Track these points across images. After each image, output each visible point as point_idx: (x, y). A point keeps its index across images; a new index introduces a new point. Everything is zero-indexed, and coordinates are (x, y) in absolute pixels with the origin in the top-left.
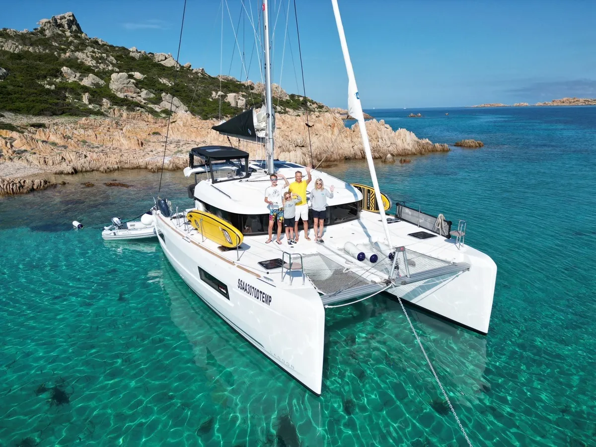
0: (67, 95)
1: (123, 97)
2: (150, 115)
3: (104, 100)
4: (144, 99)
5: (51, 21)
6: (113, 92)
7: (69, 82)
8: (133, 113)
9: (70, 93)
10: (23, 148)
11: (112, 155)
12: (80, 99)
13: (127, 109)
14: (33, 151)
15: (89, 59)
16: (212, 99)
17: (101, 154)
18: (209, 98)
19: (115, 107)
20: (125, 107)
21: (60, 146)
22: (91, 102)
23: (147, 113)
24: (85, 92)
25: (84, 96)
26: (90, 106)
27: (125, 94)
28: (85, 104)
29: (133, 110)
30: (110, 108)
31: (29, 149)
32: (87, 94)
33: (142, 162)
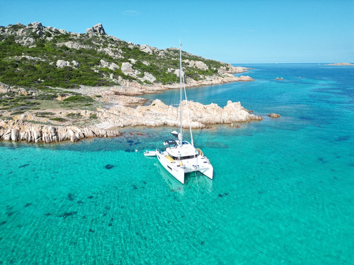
0: (104, 75)
1: (127, 75)
2: (139, 84)
3: (119, 77)
4: (136, 75)
5: (92, 30)
6: (122, 72)
7: (104, 67)
8: (131, 83)
9: (105, 73)
10: (106, 116)
11: (134, 120)
12: (109, 77)
13: (129, 81)
14: (110, 118)
15: (111, 52)
16: (168, 72)
17: (131, 119)
18: (166, 72)
19: (124, 80)
20: (128, 80)
21: (117, 116)
22: (114, 78)
23: (138, 83)
24: (111, 73)
25: (111, 75)
26: (114, 80)
27: (128, 73)
28: (111, 79)
29: (131, 81)
30: (122, 81)
31: (108, 117)
32: (112, 74)
33: (144, 123)
